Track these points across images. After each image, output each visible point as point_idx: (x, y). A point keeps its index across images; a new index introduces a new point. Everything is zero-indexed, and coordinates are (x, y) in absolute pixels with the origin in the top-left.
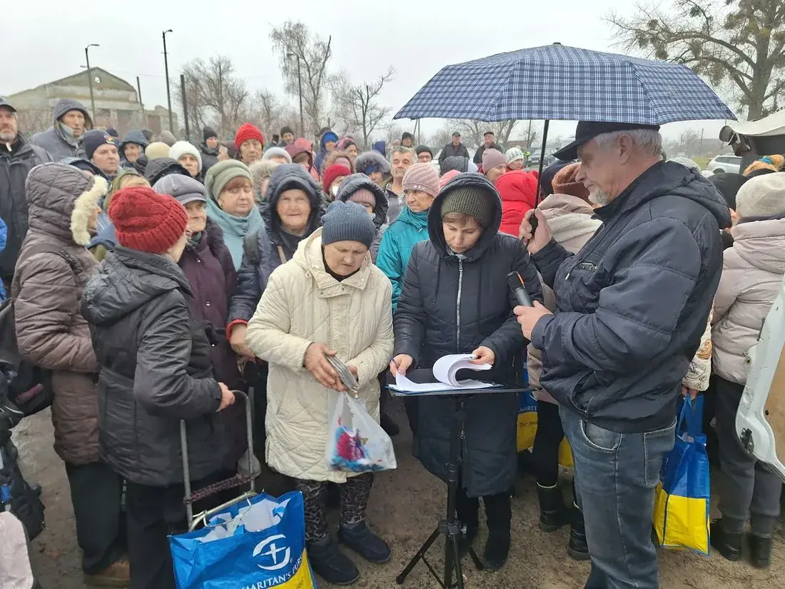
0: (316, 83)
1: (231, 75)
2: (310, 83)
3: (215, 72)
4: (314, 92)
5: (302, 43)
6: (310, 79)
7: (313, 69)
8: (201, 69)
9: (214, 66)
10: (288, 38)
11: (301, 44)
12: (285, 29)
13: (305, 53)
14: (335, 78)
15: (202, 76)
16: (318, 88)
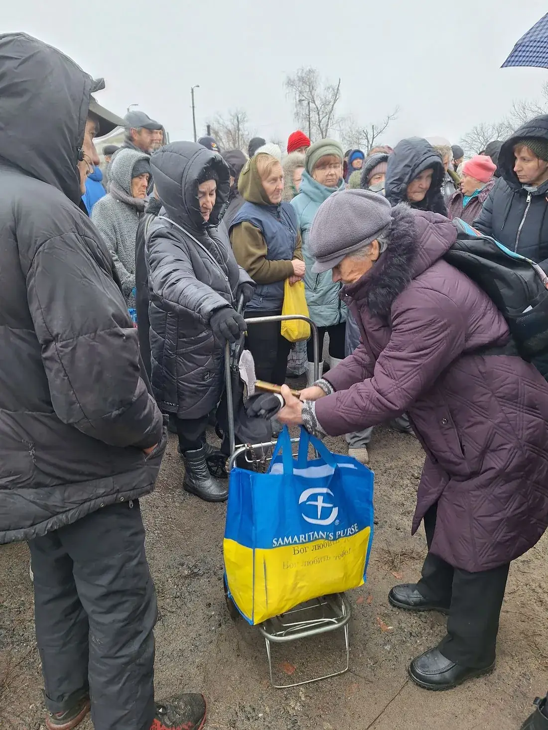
0: (325, 125)
1: (246, 125)
2: (319, 126)
3: (233, 124)
4: (322, 134)
5: (313, 87)
6: (320, 122)
7: (323, 112)
8: (221, 121)
9: (232, 117)
10: (301, 83)
11: (312, 89)
12: (298, 76)
13: (315, 97)
14: (343, 119)
15: (221, 128)
16: (327, 130)
